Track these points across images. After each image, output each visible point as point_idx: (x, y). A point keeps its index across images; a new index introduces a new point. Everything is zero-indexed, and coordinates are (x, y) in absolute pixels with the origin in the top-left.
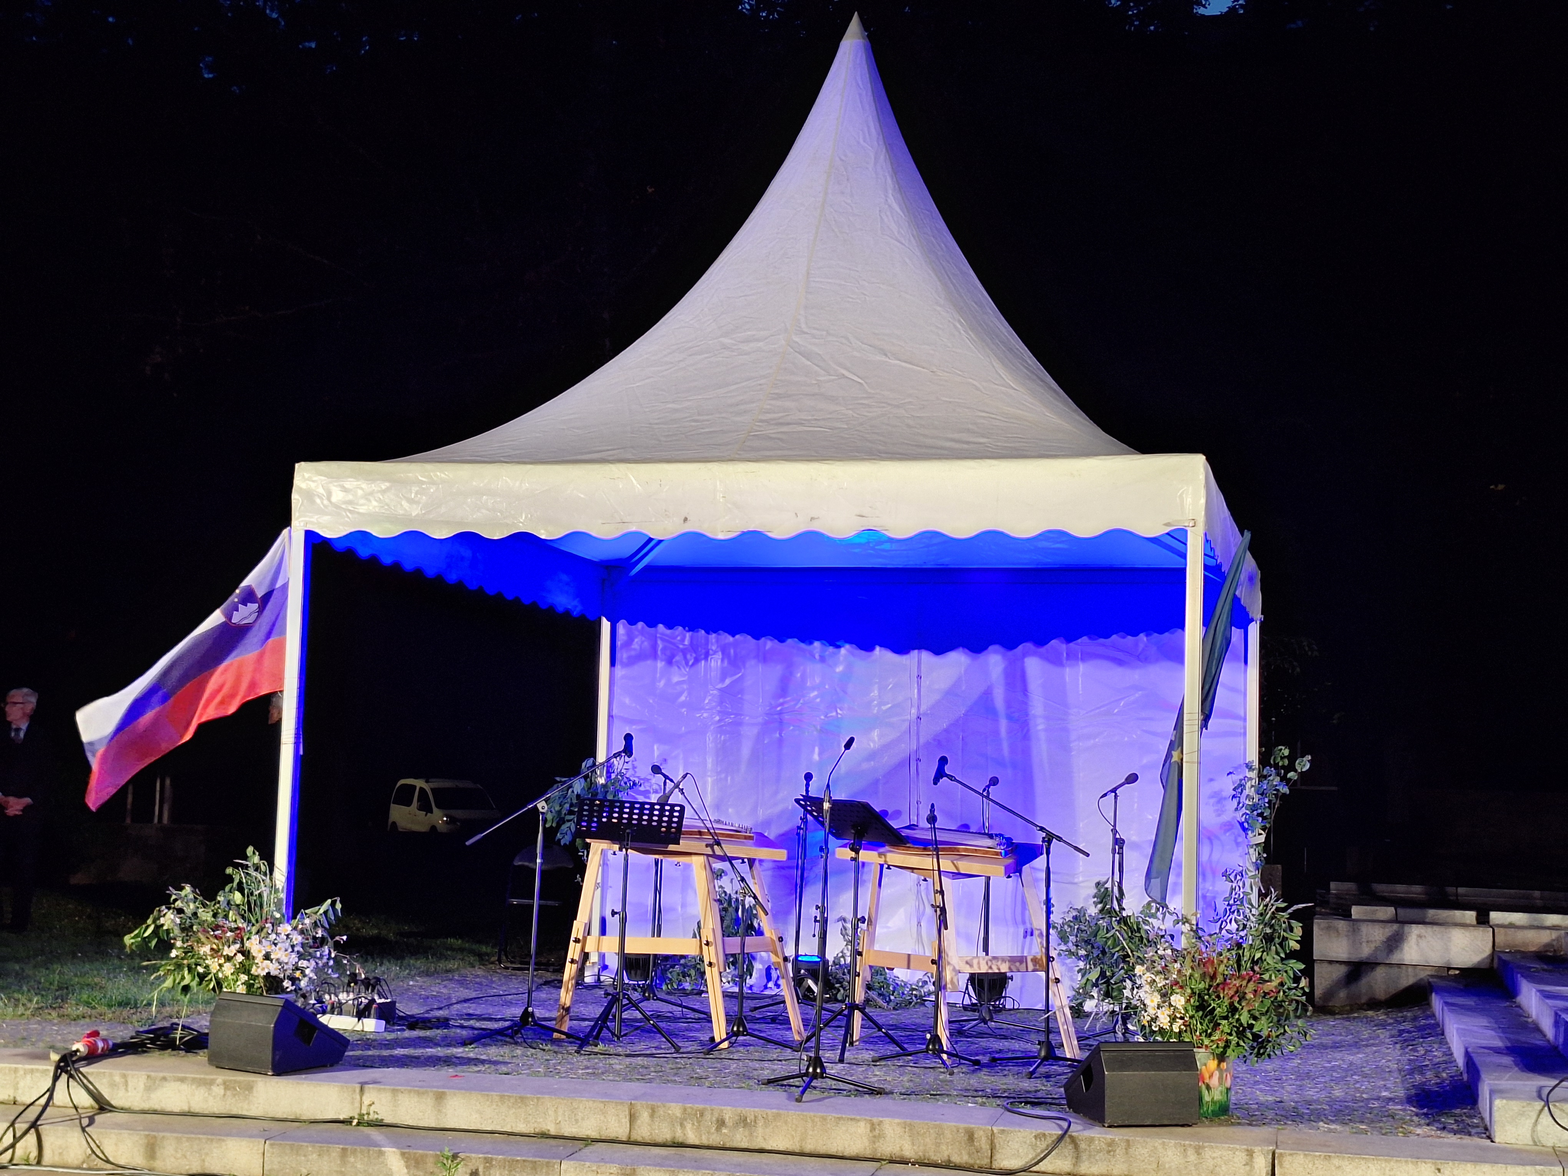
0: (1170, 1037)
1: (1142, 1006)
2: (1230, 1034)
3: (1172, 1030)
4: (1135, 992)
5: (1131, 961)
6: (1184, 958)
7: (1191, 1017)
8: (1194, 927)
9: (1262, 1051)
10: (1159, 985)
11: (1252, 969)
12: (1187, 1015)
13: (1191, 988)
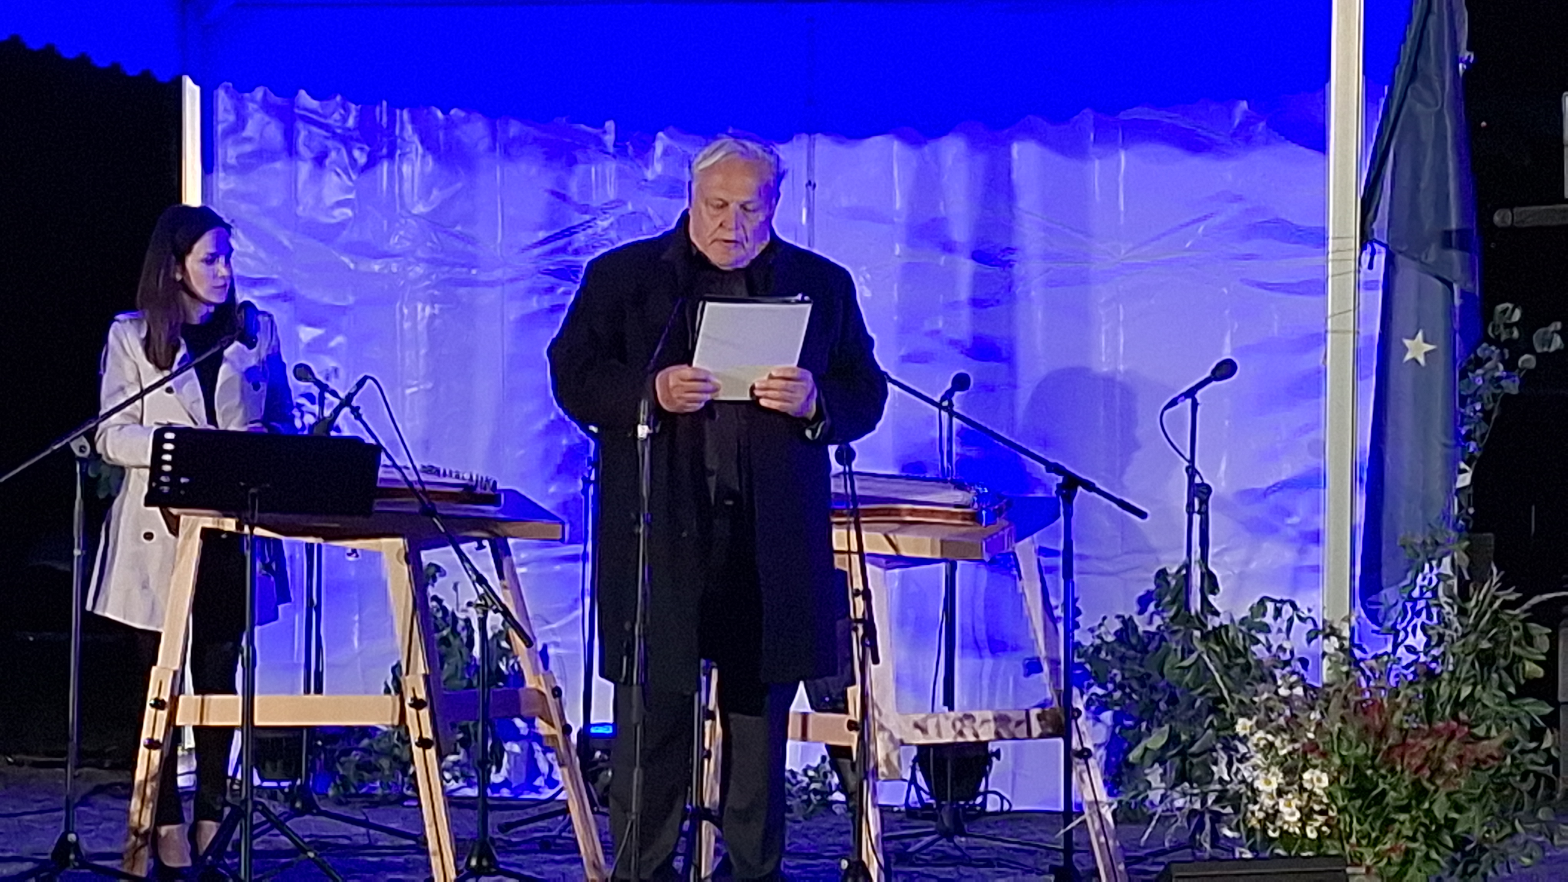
0: (1302, 848)
1: (1249, 793)
2: (1413, 839)
3: (1304, 835)
4: (1234, 769)
5: (1228, 711)
6: (1328, 701)
7: (1340, 811)
8: (1347, 644)
9: (1470, 869)
10: (1283, 752)
11: (1455, 716)
12: (1334, 807)
13: (1340, 755)
